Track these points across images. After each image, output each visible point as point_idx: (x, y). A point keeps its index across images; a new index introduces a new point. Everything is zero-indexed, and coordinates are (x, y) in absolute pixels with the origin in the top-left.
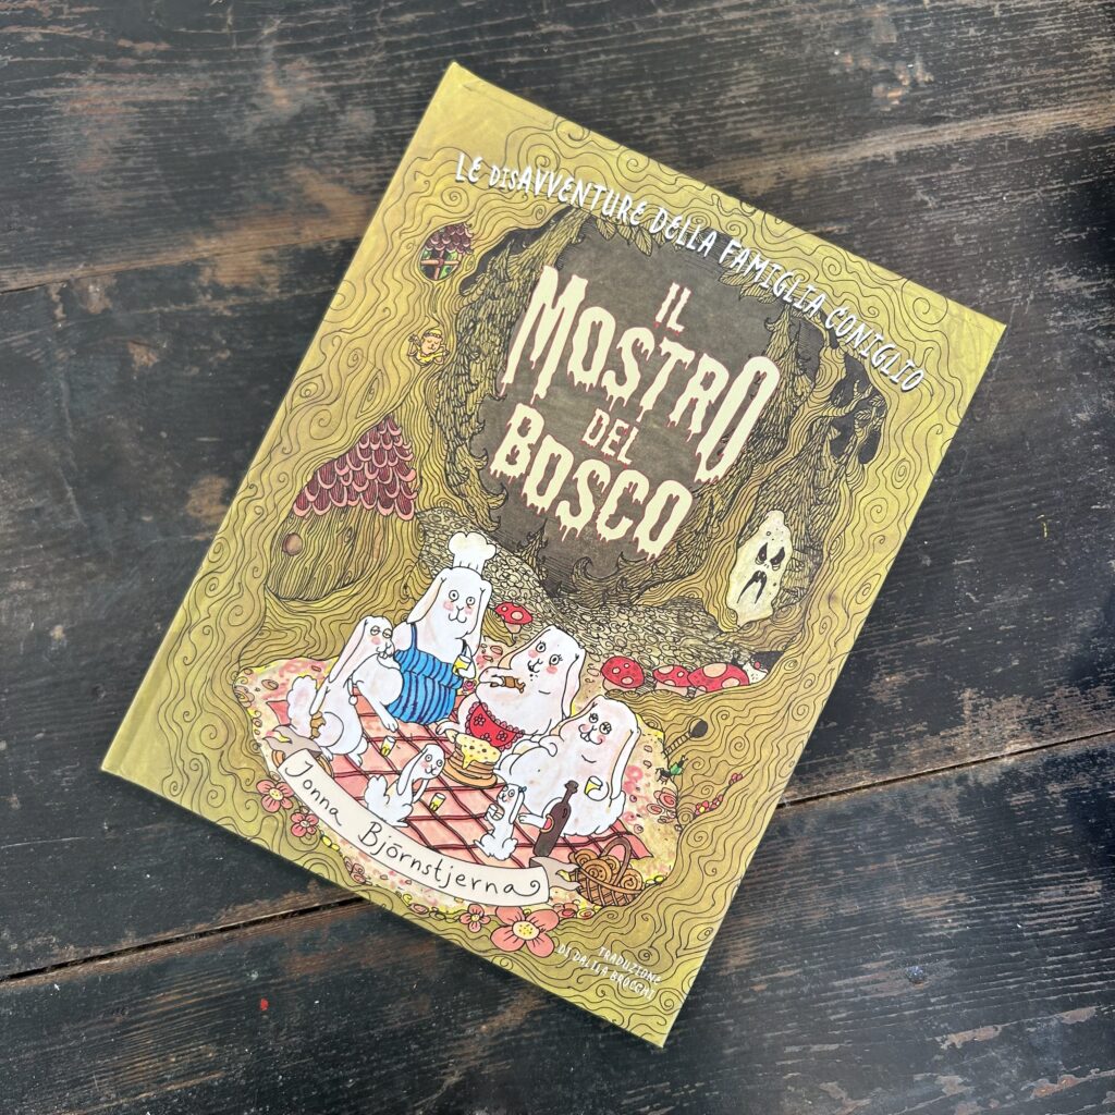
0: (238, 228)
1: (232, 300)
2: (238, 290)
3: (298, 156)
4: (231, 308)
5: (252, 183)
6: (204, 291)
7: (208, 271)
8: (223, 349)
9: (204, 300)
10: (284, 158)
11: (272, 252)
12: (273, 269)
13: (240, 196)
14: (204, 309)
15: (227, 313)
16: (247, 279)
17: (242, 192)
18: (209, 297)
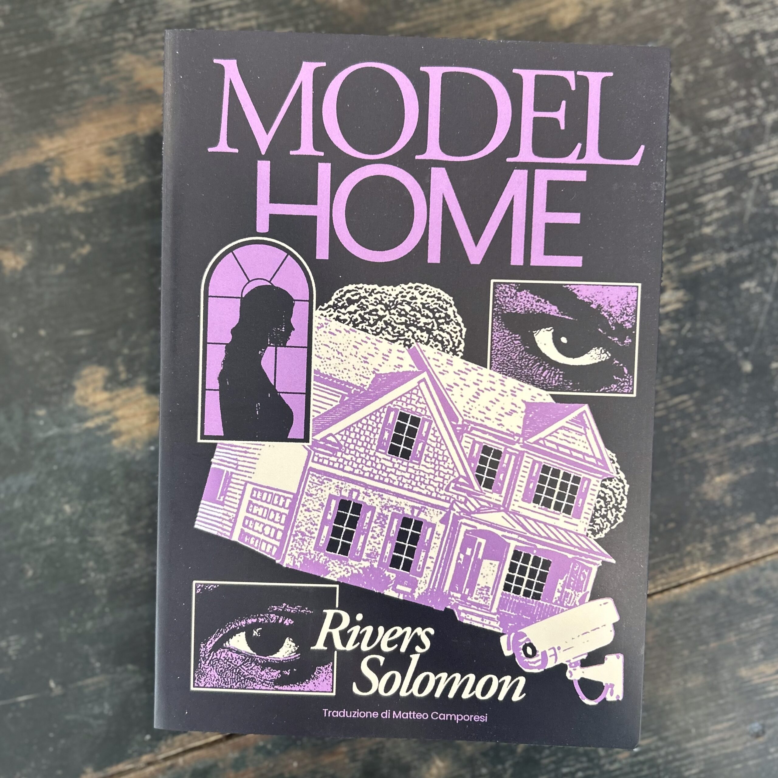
0: (77, 124)
1: (84, 196)
2: (87, 186)
3: (122, 43)
4: (84, 204)
5: (83, 77)
6: (57, 190)
7: (57, 170)
8: (82, 244)
9: (58, 199)
10: (110, 48)
11: (114, 144)
12: (116, 161)
13: (75, 91)
14: (60, 209)
15: (81, 209)
16: (93, 173)
17: (76, 87)
18: (62, 195)
